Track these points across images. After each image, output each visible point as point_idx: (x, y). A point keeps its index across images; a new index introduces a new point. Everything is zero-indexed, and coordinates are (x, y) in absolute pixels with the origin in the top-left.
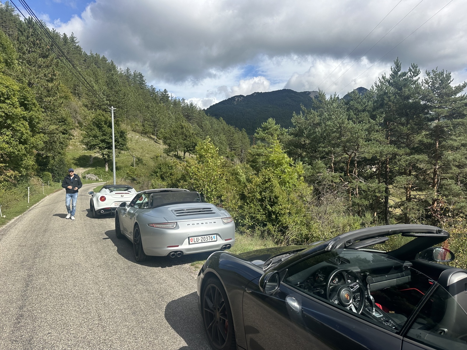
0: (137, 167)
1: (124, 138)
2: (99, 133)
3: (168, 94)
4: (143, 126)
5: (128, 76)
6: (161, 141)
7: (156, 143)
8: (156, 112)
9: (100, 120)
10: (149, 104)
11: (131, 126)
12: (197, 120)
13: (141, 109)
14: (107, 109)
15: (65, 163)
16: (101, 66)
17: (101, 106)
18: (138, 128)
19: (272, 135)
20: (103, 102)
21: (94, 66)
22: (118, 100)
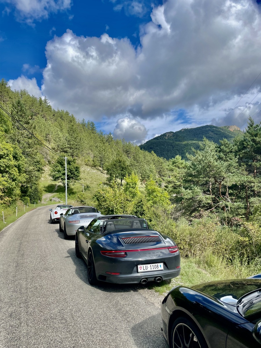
0: (85, 193)
2: (61, 169)
5: (83, 125)
6: (105, 172)
7: (102, 173)
8: (102, 151)
11: (84, 162)
12: (134, 154)
13: (92, 149)
14: (68, 150)
15: (38, 191)
16: (65, 118)
17: (64, 148)
18: (89, 163)
19: (179, 168)
20: (65, 145)
21: (60, 119)
22: (76, 143)
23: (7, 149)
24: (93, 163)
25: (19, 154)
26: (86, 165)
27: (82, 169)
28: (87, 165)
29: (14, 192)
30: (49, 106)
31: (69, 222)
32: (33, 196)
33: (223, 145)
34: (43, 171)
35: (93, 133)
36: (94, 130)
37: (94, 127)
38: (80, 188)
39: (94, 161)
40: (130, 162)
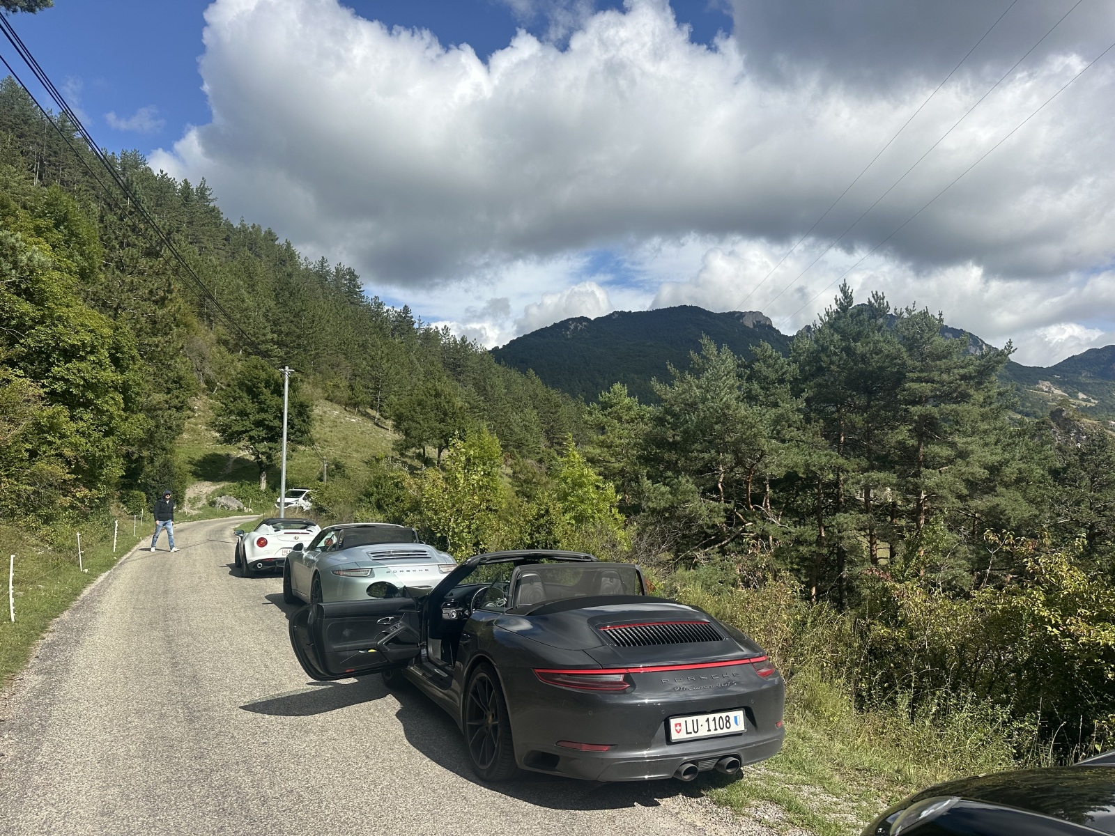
0: (329, 484)
1: (305, 418)
2: (251, 407)
3: (412, 317)
4: (352, 388)
5: (321, 275)
6: (390, 423)
7: (379, 426)
8: (381, 358)
9: (256, 378)
10: (367, 340)
11: (323, 389)
12: (475, 375)
13: (349, 350)
14: (271, 350)
15: (174, 472)
16: (263, 252)
17: (259, 344)
18: (338, 393)
19: (620, 419)
20: (264, 335)
21: (248, 253)
22: (297, 330)
23: (92, 331)
24: (350, 393)
25: (126, 350)
26: (326, 399)
27: (317, 411)
28: (331, 401)
29: (105, 471)
30: (213, 209)
31: (336, 571)
32: (154, 487)
33: (758, 360)
34: (188, 412)
35: (352, 303)
36: (356, 294)
37: (354, 286)
38: (308, 471)
39: (353, 389)
40: (464, 396)
